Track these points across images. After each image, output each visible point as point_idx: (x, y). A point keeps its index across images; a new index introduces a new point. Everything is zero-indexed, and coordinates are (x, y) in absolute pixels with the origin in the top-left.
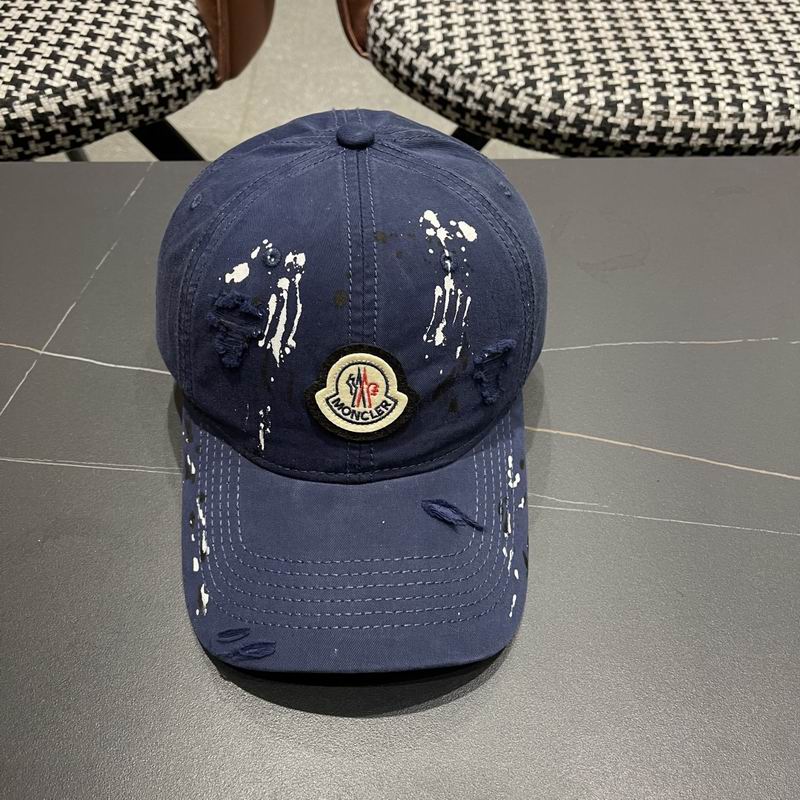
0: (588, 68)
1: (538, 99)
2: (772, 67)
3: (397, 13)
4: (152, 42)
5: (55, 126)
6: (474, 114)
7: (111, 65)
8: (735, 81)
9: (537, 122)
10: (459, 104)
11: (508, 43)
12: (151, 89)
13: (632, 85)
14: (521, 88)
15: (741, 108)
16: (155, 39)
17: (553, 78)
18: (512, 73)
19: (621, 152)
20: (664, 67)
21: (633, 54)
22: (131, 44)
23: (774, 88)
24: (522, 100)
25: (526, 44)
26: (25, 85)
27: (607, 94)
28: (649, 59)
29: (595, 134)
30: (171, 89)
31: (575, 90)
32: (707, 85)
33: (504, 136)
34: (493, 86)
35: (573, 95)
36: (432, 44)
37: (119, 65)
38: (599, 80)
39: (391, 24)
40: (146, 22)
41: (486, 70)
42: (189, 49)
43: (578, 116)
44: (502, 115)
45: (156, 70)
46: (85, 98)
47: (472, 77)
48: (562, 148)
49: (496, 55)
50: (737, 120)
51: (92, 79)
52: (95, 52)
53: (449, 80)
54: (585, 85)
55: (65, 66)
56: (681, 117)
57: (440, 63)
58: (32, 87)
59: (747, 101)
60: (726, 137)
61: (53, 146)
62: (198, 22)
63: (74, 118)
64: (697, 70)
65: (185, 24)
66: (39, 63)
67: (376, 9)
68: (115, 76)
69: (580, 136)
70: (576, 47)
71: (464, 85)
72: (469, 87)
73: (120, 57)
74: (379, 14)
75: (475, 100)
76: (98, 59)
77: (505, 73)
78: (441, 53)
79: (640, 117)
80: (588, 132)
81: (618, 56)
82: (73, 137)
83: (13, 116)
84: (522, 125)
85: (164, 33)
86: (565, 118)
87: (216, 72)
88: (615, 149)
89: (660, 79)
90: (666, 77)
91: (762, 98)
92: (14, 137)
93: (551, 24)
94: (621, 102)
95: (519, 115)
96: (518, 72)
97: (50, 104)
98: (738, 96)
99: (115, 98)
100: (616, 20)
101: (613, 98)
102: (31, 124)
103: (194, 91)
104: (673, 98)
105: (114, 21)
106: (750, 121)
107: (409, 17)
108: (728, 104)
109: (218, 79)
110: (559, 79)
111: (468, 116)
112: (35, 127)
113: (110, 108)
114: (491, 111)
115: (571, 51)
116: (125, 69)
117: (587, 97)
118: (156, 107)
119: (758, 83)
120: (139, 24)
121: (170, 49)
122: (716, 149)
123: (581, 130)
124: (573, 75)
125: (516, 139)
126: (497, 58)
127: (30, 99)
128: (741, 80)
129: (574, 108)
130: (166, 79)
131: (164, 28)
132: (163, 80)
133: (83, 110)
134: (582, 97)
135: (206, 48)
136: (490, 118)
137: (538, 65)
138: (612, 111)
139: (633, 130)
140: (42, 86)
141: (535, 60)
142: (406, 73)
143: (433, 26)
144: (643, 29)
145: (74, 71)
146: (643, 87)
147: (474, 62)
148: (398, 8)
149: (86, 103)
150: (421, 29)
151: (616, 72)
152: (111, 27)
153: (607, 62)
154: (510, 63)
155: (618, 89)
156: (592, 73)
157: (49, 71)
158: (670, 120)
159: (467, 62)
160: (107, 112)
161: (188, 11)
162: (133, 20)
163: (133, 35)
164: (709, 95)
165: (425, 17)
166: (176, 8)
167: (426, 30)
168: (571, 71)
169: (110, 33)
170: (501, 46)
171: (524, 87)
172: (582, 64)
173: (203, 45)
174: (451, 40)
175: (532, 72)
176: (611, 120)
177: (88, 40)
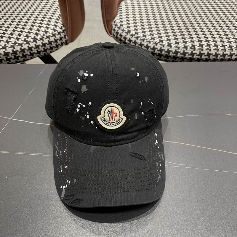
0: (178, 37)
1: (164, 46)
2: (233, 36)
4: (48, 31)
5: (19, 55)
7: (36, 37)
8: (222, 40)
9: (163, 52)
11: (154, 30)
12: (48, 44)
13: (191, 41)
14: (158, 43)
15: (225, 48)
16: (49, 30)
17: (168, 40)
18: (155, 39)
19: (189, 61)
20: (201, 36)
21: (191, 33)
22: (42, 31)
23: (234, 42)
24: (159, 46)
25: (159, 31)
26: (10, 43)
27: (184, 44)
28: (196, 34)
29: (181, 56)
30: (54, 45)
31: (174, 43)
32: (214, 41)
34: (150, 42)
35: (174, 44)
36: (131, 31)
37: (39, 37)
38: (182, 40)
39: (119, 26)
40: (47, 25)
41: (147, 38)
42: (59, 33)
43: (176, 50)
44: (153, 51)
45: (49, 39)
46: (28, 46)
47: (143, 40)
48: (171, 60)
50: (224, 51)
51: (30, 41)
52: (31, 34)
53: (136, 41)
54: (178, 41)
55: (22, 37)
56: (207, 50)
57: (134, 36)
58: (12, 43)
59: (226, 46)
60: (221, 56)
61: (18, 61)
62: (62, 26)
63: (24, 52)
64: (211, 37)
65: (58, 26)
66: (15, 36)
67: (115, 22)
68: (37, 40)
71: (141, 42)
72: (143, 43)
73: (39, 35)
74: (115, 24)
75: (144, 47)
76: (33, 36)
77: (154, 39)
78: (134, 33)
79: (195, 50)
80: (179, 55)
81: (187, 33)
82: (24, 58)
83: (6, 52)
84: (159, 54)
85: (52, 28)
86: (172, 51)
87: (67, 40)
88: (187, 60)
89: (200, 40)
90: (202, 39)
91: (231, 45)
92: (6, 58)
93: (166, 25)
94: (189, 46)
95: (158, 50)
96: (157, 38)
97: (18, 48)
98: (224, 44)
99: (37, 47)
100: (186, 24)
101: (186, 45)
102: (11, 54)
103: (60, 45)
104: (204, 45)
105: (37, 25)
106: (228, 51)
107: (124, 24)
108: (221, 46)
109: (68, 42)
110: (170, 40)
112: (13, 55)
114: (149, 49)
115: (173, 32)
118: (49, 50)
119: (229, 41)
120: (45, 26)
121: (54, 33)
122: (218, 60)
123: (177, 55)
124: (174, 39)
126: (151, 34)
127: (12, 46)
128: (224, 40)
129: (174, 48)
130: (52, 41)
131: (52, 27)
133: (27, 50)
134: (177, 45)
135: (65, 33)
136: (149, 52)
138: (186, 49)
139: (192, 54)
140: (15, 43)
141: (162, 35)
142: (123, 40)
143: (131, 26)
144: (194, 26)
145: (25, 39)
146: (195, 42)
147: (144, 36)
148: (121, 22)
149: (28, 48)
150: (128, 27)
151: (187, 38)
152: (37, 27)
153: (184, 35)
154: (155, 36)
155: (187, 42)
156: (179, 38)
157: (18, 39)
158: (203, 51)
159: (142, 36)
160: (35, 51)
161: (59, 23)
162: (43, 25)
163: (43, 29)
164: (215, 44)
165: (129, 24)
166: (56, 22)
167: (129, 27)
168: (173, 38)
169: (36, 28)
170: (152, 31)
171: (159, 42)
172: (176, 36)
173: (63, 32)
174: (137, 30)
175: (161, 38)
176: (186, 51)
177: (29, 30)
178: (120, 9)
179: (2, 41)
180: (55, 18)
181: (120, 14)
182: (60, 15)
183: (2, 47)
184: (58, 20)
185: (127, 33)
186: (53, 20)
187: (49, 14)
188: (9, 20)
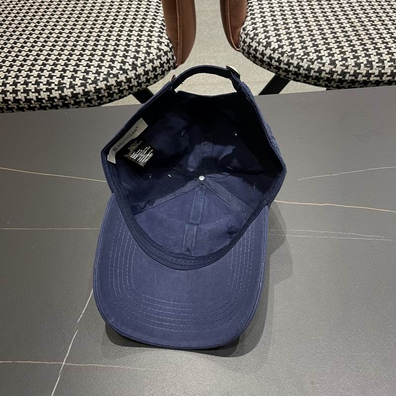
0: (345, 49)
1: (324, 65)
3: (254, 31)
4: (151, 51)
5: (114, 90)
6: (293, 72)
7: (136, 62)
9: (323, 74)
10: (286, 69)
11: (307, 40)
12: (152, 72)
13: (366, 55)
14: (315, 60)
17: (330, 55)
18: (311, 54)
19: (363, 85)
20: (380, 46)
21: (365, 41)
22: (143, 53)
24: (316, 65)
25: (315, 40)
26: (102, 74)
27: (355, 60)
28: (372, 43)
29: (350, 78)
30: (159, 71)
31: (340, 59)
33: (307, 81)
34: (302, 60)
35: (340, 61)
36: (272, 43)
37: (139, 62)
38: (351, 54)
39: (251, 36)
40: (148, 43)
41: (299, 53)
42: (166, 53)
43: (342, 70)
44: (307, 72)
45: (153, 63)
46: (126, 77)
49: (302, 46)
51: (128, 69)
52: (128, 58)
53: (281, 58)
54: (345, 56)
55: (117, 65)
56: (390, 68)
57: (277, 52)
58: (105, 75)
61: (112, 99)
62: (169, 41)
63: (121, 86)
65: (164, 43)
66: (106, 64)
67: (244, 30)
68: (137, 67)
69: (343, 79)
70: (338, 40)
71: (289, 60)
72: (291, 61)
73: (139, 59)
74: (246, 32)
75: (294, 67)
76: (130, 61)
77: (308, 54)
79: (372, 69)
80: (347, 77)
81: (358, 43)
82: (120, 94)
83: (98, 87)
84: (317, 76)
85: (156, 47)
86: (337, 72)
87: (176, 62)
88: (360, 84)
89: (379, 52)
90: (382, 51)
92: (97, 96)
93: (325, 31)
94: (362, 63)
95: (315, 72)
96: (313, 53)
97: (112, 81)
99: (138, 77)
100: (355, 27)
101: (358, 61)
102: (104, 90)
103: (167, 71)
104: (386, 60)
105: (134, 44)
107: (260, 32)
109: (177, 65)
110: (332, 55)
111: (290, 74)
112: (106, 91)
114: (301, 71)
115: (336, 42)
116: (141, 64)
117: (346, 62)
118: (153, 79)
120: (145, 44)
121: (159, 54)
123: (344, 77)
124: (339, 53)
125: (313, 83)
126: (303, 48)
127: (104, 79)
129: (341, 67)
131: (155, 45)
132: (156, 67)
133: (125, 83)
134: (344, 62)
136: (301, 74)
137: (322, 49)
138: (358, 67)
139: (368, 75)
140: (109, 74)
141: (320, 47)
142: (260, 56)
143: (272, 35)
144: (368, 30)
145: (121, 66)
146: (372, 56)
147: (292, 50)
148: (254, 29)
149: (126, 80)
150: (266, 37)
151: (358, 50)
152: (134, 46)
153: (354, 46)
154: (309, 49)
155: (360, 57)
156: (347, 51)
157: (111, 67)
158: (385, 69)
159: (289, 50)
160: (134, 83)
161: (164, 37)
162: (142, 43)
163: (143, 49)
165: (267, 32)
166: (159, 36)
167: (268, 37)
168: (338, 51)
169: (133, 49)
170: (304, 42)
171: (317, 59)
172: (342, 47)
173: (171, 51)
174: (280, 41)
175: (320, 52)
176: (358, 71)
177: (125, 52)
178: (250, 8)
179: (90, 73)
180: (158, 30)
181: (252, 16)
182: (162, 24)
183: (92, 81)
186: (154, 33)
187: (146, 24)
188: (92, 38)
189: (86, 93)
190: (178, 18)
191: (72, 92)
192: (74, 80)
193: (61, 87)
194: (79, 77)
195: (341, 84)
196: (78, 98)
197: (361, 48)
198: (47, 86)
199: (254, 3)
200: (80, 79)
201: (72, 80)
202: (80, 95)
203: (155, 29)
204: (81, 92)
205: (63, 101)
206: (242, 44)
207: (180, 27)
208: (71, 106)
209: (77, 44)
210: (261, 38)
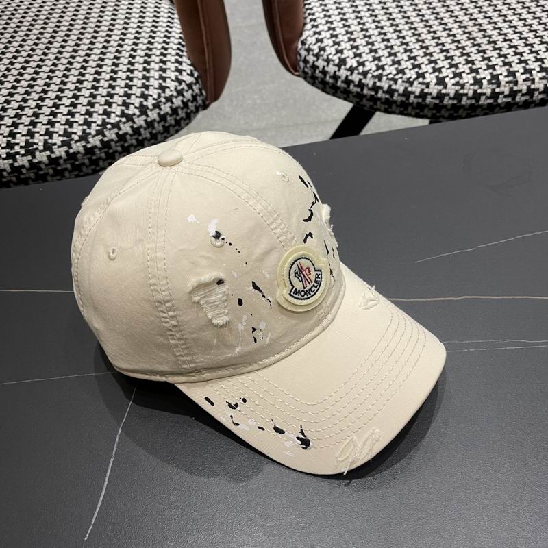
0: (457, 60)
1: (428, 85)
3: (319, 44)
4: (167, 85)
5: (115, 148)
6: (383, 101)
7: (145, 103)
9: (429, 99)
10: (372, 96)
11: (399, 52)
12: (171, 115)
13: (489, 67)
14: (415, 79)
17: (435, 70)
18: (406, 71)
20: (507, 53)
21: (484, 47)
22: (155, 88)
24: (417, 87)
25: (411, 51)
26: (93, 125)
27: (474, 75)
28: (495, 49)
29: (469, 102)
30: (182, 114)
31: (451, 76)
32: (537, 60)
33: (405, 112)
34: (395, 81)
35: (451, 79)
36: (348, 60)
37: (150, 103)
38: (466, 67)
39: (316, 51)
40: (161, 73)
41: (389, 72)
42: (190, 86)
43: (456, 91)
44: (404, 99)
45: (172, 103)
46: (132, 127)
47: (380, 77)
48: (446, 115)
49: (393, 61)
51: (134, 114)
52: (133, 97)
53: (364, 81)
54: (458, 71)
55: (116, 109)
56: (526, 82)
57: (356, 72)
58: (98, 125)
62: (192, 68)
63: (126, 141)
64: (529, 52)
65: (185, 71)
66: (99, 109)
67: (303, 43)
68: (148, 111)
69: (459, 105)
70: (444, 48)
72: (378, 84)
73: (149, 97)
74: (307, 46)
75: (384, 92)
76: (136, 101)
77: (402, 72)
78: (355, 65)
79: (499, 86)
80: (464, 101)
81: (474, 50)
83: (89, 146)
84: (418, 103)
85: (174, 78)
86: (448, 95)
87: (206, 99)
88: (483, 109)
89: (506, 60)
90: (510, 59)
92: (90, 159)
93: (423, 36)
94: (484, 78)
95: (416, 97)
96: (411, 69)
97: (111, 135)
99: (150, 125)
100: (465, 27)
101: (478, 77)
102: (100, 149)
103: (195, 113)
104: (518, 71)
105: (140, 75)
107: (328, 45)
109: (208, 102)
110: (439, 70)
111: (379, 103)
112: (103, 151)
113: (147, 131)
114: (396, 97)
115: (442, 51)
116: (154, 105)
117: (460, 79)
118: (174, 126)
120: (157, 75)
121: (179, 88)
123: (460, 101)
124: (448, 66)
125: (413, 113)
126: (394, 63)
127: (98, 133)
129: (453, 87)
130: (179, 107)
131: (173, 75)
132: (177, 108)
134: (457, 79)
135: (199, 84)
136: (395, 102)
137: (423, 63)
138: (479, 85)
139: (495, 95)
140: (104, 124)
141: (420, 60)
142: (331, 81)
143: (345, 49)
144: (485, 31)
145: (122, 111)
146: (496, 67)
147: (379, 68)
148: (318, 41)
149: (133, 130)
150: (338, 52)
151: (476, 60)
152: (139, 79)
153: (468, 55)
154: (404, 65)
155: (480, 70)
156: (460, 63)
157: (107, 113)
158: (519, 85)
159: (374, 68)
160: (146, 134)
161: (185, 62)
162: (152, 73)
163: (154, 83)
164: (540, 66)
165: (339, 44)
166: (177, 61)
167: (341, 52)
168: (446, 64)
169: (139, 83)
170: (395, 55)
171: (417, 78)
172: (452, 58)
173: (197, 82)
174: (360, 55)
175: (420, 68)
176: (479, 91)
177: (126, 90)
178: (309, 11)
179: (75, 124)
180: (174, 53)
181: (312, 23)
182: (180, 43)
183: (79, 136)
184: (181, 56)
185: (339, 66)
186: (169, 57)
187: (156, 45)
188: (73, 71)
189: (71, 157)
190: (204, 32)
191: (49, 157)
192: (51, 137)
193: (30, 149)
194: (57, 132)
195: (455, 112)
196: (59, 165)
197: (479, 57)
198: (8, 150)
199: (313, 4)
200: (60, 136)
201: (46, 137)
202: (62, 160)
203: (170, 51)
204: (63, 154)
205: (35, 171)
206: (302, 64)
207: (207, 44)
208: (49, 178)
209: (51, 82)
210: (330, 54)
